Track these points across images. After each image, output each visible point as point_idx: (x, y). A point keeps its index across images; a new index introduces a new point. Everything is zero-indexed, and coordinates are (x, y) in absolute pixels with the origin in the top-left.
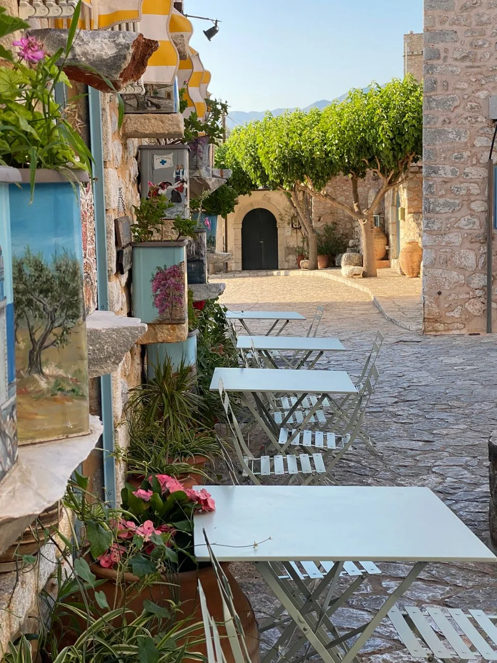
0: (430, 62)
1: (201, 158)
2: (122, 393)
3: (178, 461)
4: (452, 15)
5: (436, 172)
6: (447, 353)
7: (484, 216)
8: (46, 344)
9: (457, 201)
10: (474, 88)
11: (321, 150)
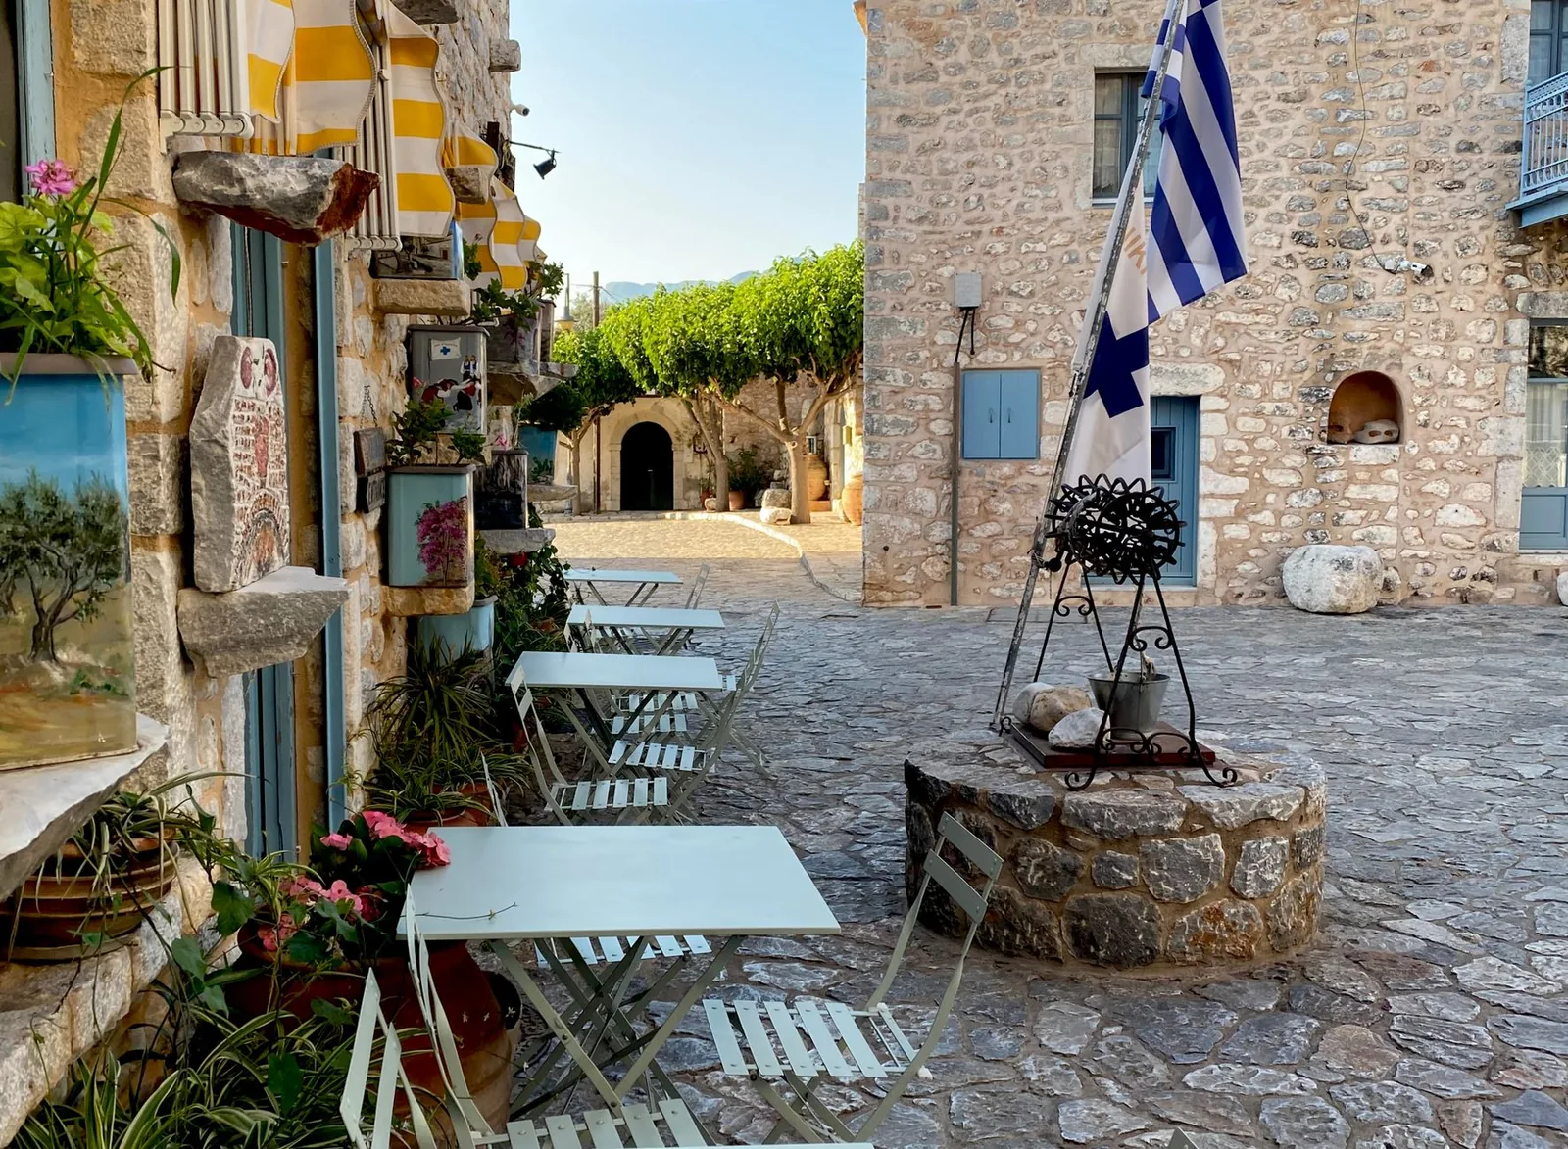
0: (874, 224)
1: (523, 347)
2: (364, 691)
3: (449, 790)
4: (904, 159)
5: (881, 378)
6: (892, 634)
7: (948, 441)
8: (61, 615)
9: (911, 420)
10: (935, 262)
11: (733, 342)
